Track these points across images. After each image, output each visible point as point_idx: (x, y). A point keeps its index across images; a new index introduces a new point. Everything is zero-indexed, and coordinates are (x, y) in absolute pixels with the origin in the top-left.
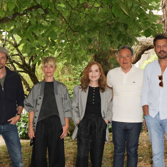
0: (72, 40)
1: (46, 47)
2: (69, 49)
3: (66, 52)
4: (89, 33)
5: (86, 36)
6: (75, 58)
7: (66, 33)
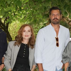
0: (33, 7)
1: (15, 12)
2: (31, 14)
3: (29, 16)
4: (45, 3)
5: (43, 5)
6: (35, 20)
7: (29, 3)
